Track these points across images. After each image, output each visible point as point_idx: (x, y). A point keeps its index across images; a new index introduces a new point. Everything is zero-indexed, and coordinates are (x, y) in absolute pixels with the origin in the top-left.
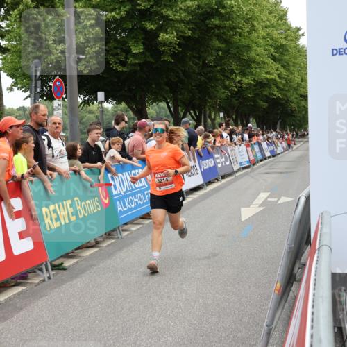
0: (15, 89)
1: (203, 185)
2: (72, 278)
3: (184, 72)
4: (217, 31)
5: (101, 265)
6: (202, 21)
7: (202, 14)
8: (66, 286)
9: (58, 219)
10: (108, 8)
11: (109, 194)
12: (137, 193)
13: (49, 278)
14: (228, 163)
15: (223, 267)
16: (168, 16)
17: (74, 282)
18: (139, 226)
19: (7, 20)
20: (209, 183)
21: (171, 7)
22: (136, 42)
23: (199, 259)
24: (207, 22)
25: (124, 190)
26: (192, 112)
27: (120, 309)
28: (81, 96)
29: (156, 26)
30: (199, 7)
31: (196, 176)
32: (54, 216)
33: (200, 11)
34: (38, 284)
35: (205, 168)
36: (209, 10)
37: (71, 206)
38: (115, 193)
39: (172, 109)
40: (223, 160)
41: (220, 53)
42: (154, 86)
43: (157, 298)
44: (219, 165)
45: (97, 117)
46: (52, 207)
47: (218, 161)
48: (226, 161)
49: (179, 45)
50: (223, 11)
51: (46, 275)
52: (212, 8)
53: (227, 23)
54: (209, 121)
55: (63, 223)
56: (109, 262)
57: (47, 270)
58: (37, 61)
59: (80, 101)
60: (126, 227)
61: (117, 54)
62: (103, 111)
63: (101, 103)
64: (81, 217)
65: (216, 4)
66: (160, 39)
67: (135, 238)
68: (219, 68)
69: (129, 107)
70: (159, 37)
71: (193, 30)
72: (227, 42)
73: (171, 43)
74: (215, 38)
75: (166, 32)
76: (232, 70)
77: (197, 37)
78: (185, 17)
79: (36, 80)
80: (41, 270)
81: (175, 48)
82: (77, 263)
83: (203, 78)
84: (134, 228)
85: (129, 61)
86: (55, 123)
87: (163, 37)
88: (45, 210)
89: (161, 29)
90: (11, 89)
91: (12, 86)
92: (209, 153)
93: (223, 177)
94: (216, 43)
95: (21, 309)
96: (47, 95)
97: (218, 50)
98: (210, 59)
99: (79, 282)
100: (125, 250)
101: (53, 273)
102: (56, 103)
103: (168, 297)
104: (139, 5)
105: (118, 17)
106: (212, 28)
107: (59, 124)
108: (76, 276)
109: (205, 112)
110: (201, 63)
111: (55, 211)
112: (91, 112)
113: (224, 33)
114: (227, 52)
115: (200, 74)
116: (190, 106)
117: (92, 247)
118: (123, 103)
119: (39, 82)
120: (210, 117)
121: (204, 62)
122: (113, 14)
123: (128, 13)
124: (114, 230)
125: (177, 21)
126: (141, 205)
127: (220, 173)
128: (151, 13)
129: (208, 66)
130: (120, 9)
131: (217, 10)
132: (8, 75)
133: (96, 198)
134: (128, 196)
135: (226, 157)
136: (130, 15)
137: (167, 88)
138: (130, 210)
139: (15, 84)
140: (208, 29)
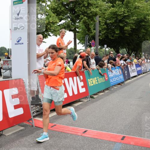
0: (80, 43)
1: (137, 75)
2: (96, 101)
3: (132, 39)
4: (143, 27)
5: (105, 98)
6: (139, 23)
7: (139, 21)
8: (95, 103)
9: (92, 83)
10: (109, 19)
11: (108, 76)
12: (116, 77)
13: (90, 100)
14: (145, 69)
15: (144, 102)
16: (127, 22)
17: (97, 102)
18: (116, 87)
19: (79, 23)
20: (139, 75)
21: (129, 19)
22: (117, 30)
23: (136, 99)
24: (140, 23)
25: (113, 75)
26: (134, 52)
27: (111, 112)
28: (99, 46)
29: (123, 25)
30: (138, 19)
31: (135, 72)
32: (92, 82)
33: (138, 20)
34: (86, 102)
35: (138, 70)
36: (141, 20)
37: (96, 79)
38: (110, 76)
39: (128, 51)
40: (144, 68)
41: (144, 34)
42: (122, 44)
43: (123, 110)
44: (143, 69)
45: (103, 53)
46: (91, 79)
47: (142, 68)
48: (145, 68)
49: (131, 31)
50: (146, 20)
51: (89, 99)
52: (142, 19)
53: (147, 24)
54: (139, 55)
55: (94, 84)
56: (107, 97)
57: (89, 98)
58: (87, 35)
59: (99, 48)
60: (112, 87)
61: (111, 33)
62: (106, 51)
63: (106, 48)
64: (99, 83)
65: (144, 18)
66: (125, 29)
67: (116, 90)
68: (143, 38)
69: (114, 50)
70: (124, 28)
71: (135, 26)
72: (147, 30)
73: (128, 30)
74: (142, 29)
75: (127, 27)
76: (148, 39)
77: (137, 28)
78: (133, 22)
79: (87, 41)
80: (87, 98)
81: (129, 32)
82: (98, 97)
83: (138, 42)
84: (115, 87)
85: (115, 36)
86: (92, 55)
87: (126, 28)
88: (89, 80)
89: (125, 26)
90: (79, 44)
91: (79, 43)
92: (139, 65)
93: (144, 73)
94: (143, 31)
95: (81, 109)
96: (89, 46)
97: (143, 33)
98: (141, 35)
99: (98, 102)
100: (112, 94)
101: (91, 99)
102: (92, 48)
103: (126, 109)
104: (118, 18)
105: (112, 22)
106: (142, 26)
107: (94, 55)
108: (98, 100)
109: (138, 52)
110: (137, 37)
111: (92, 81)
112: (101, 51)
113: (146, 27)
114: (146, 33)
115: (137, 40)
116: (133, 50)
117: (102, 92)
118: (112, 49)
119: (88, 42)
120: (140, 54)
121: (138, 36)
122: (110, 21)
123: (115, 21)
124: (109, 88)
125: (130, 23)
126: (118, 81)
127: (143, 72)
128: (122, 21)
129: (140, 38)
130: (112, 20)
131: (144, 20)
132: (78, 39)
133: (104, 78)
134: (114, 77)
135: (145, 67)
136: (116, 21)
137: (126, 44)
138: (114, 82)
139: (80, 42)
140: (141, 26)
